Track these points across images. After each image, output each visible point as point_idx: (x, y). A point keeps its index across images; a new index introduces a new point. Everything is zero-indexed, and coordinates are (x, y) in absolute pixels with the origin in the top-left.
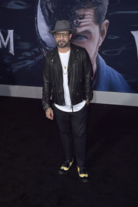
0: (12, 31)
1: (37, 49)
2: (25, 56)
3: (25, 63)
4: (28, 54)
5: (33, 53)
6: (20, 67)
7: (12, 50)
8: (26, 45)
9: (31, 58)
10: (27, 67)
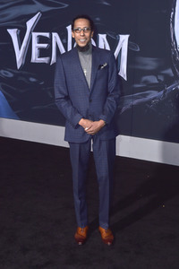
0: (128, 36)
1: (170, 71)
2: (146, 82)
3: (145, 96)
4: (153, 79)
5: (161, 78)
6: (136, 102)
7: (123, 72)
8: (150, 63)
9: (157, 87)
10: (149, 102)
